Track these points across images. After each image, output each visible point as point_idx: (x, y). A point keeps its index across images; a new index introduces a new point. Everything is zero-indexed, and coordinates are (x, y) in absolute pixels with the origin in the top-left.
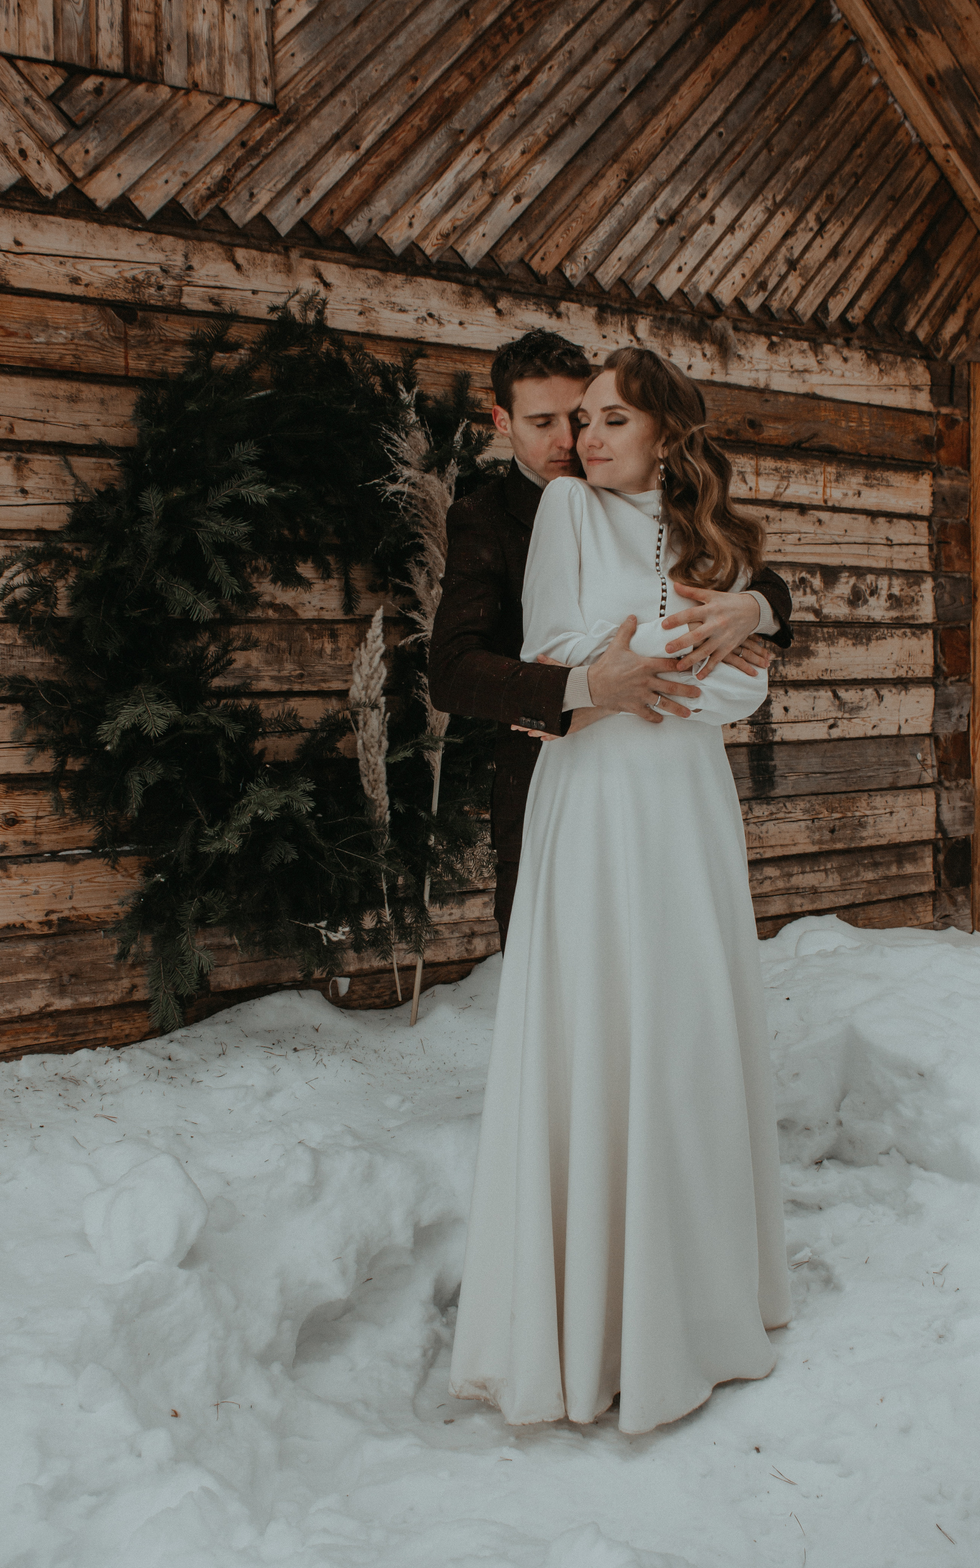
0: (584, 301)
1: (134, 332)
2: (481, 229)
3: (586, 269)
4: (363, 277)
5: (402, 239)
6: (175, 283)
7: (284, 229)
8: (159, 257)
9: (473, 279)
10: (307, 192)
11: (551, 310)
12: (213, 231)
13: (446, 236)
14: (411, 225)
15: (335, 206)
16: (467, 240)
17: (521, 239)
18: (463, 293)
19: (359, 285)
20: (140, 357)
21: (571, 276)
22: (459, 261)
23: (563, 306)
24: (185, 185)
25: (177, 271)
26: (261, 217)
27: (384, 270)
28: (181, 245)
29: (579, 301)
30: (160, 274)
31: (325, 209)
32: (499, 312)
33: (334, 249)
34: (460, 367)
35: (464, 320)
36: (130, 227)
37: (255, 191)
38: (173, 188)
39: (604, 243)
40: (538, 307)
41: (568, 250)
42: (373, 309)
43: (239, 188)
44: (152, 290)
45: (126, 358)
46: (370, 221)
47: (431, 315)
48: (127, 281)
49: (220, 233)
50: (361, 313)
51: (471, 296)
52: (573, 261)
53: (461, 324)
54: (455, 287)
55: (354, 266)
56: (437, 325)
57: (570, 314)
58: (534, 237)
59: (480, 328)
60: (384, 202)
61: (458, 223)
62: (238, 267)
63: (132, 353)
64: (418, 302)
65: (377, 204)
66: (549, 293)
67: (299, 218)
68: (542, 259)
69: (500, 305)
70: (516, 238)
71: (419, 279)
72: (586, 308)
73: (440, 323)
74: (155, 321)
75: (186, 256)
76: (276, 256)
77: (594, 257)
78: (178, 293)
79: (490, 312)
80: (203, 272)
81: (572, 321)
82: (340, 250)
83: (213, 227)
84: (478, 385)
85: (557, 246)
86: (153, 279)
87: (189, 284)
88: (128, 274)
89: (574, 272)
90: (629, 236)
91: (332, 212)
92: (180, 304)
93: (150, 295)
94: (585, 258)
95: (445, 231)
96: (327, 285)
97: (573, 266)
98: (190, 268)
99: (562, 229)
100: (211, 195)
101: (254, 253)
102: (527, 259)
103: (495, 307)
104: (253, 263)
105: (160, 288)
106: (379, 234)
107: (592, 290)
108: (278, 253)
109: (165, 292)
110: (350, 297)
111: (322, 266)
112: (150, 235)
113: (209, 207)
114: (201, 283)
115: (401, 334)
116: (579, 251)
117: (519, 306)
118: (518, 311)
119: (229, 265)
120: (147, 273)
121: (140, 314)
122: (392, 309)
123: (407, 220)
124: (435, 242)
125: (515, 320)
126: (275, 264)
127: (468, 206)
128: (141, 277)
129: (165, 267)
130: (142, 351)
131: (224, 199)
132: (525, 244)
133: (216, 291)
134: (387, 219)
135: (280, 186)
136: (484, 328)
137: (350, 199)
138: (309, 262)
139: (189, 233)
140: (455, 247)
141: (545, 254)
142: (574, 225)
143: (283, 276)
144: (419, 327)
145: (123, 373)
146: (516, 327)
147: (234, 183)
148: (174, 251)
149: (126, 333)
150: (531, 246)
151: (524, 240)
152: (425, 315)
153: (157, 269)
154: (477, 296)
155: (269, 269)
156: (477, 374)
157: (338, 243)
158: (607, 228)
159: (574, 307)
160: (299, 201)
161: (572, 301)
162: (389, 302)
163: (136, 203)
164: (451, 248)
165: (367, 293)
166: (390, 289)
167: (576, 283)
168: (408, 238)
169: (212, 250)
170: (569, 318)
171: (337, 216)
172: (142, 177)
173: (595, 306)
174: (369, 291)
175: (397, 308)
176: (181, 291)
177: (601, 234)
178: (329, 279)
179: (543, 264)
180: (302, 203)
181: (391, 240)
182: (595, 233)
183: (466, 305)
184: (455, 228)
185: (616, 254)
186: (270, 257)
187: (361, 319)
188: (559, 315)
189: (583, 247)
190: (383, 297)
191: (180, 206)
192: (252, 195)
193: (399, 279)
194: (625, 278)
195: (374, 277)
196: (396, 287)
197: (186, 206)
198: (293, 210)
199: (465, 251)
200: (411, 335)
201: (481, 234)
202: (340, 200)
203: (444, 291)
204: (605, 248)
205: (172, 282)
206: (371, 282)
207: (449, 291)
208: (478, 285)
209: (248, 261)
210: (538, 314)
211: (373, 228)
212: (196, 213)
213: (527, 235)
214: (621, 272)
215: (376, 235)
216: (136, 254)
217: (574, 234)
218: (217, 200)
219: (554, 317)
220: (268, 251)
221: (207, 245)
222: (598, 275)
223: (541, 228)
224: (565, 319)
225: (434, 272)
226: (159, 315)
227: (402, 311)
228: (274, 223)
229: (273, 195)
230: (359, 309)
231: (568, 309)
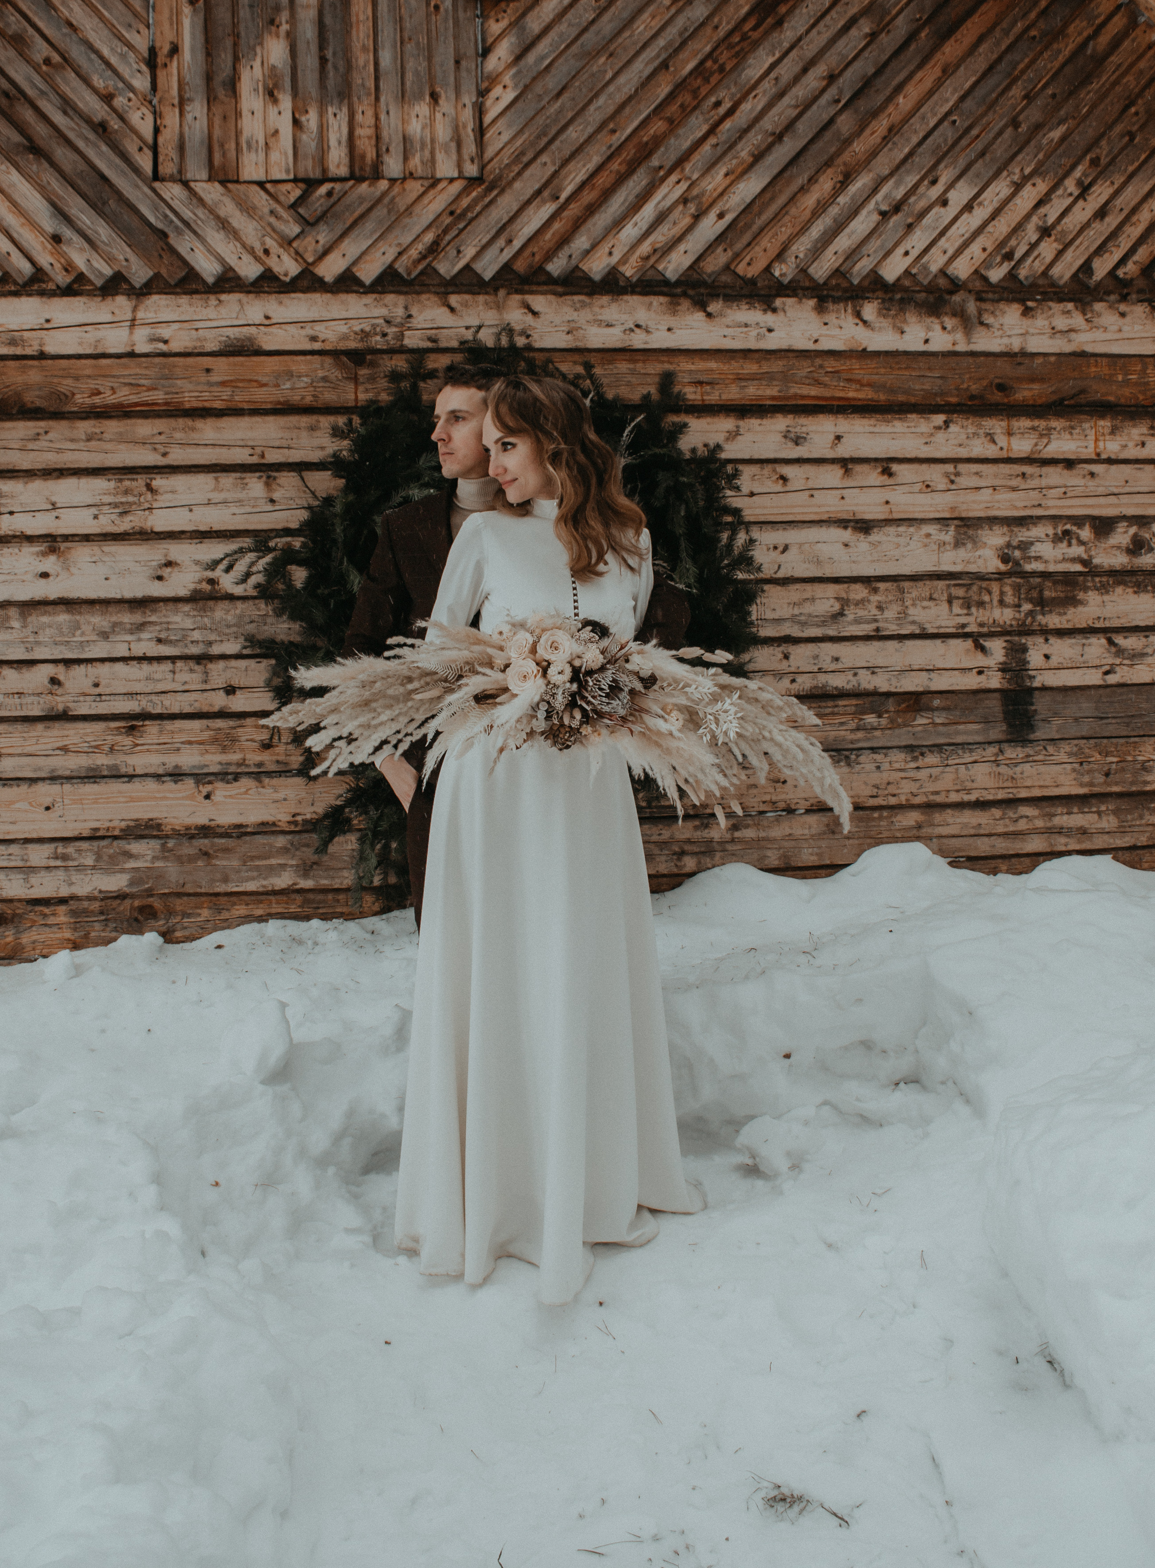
0: (800, 295)
1: (363, 372)
2: (682, 247)
3: (797, 267)
4: (570, 303)
5: (601, 266)
6: (397, 330)
7: (488, 275)
8: (384, 312)
9: (679, 290)
10: (510, 241)
11: (765, 307)
12: (428, 285)
13: (647, 258)
14: (610, 254)
15: (535, 250)
16: (668, 258)
17: (725, 250)
18: (671, 303)
19: (566, 309)
20: (367, 390)
21: (781, 275)
22: (662, 278)
23: (778, 302)
24: (400, 254)
25: (399, 320)
26: (467, 267)
27: (590, 294)
28: (401, 300)
29: (795, 295)
30: (384, 324)
31: (527, 253)
32: (709, 315)
33: (539, 284)
34: (667, 367)
35: (672, 326)
36: (356, 292)
37: (462, 249)
38: (389, 258)
39: (817, 241)
40: (751, 306)
41: (777, 252)
42: (581, 328)
43: (448, 249)
44: (378, 338)
45: (356, 393)
46: (570, 256)
47: (638, 326)
48: (356, 333)
49: (433, 285)
50: (568, 333)
51: (679, 304)
52: (784, 261)
53: (669, 330)
54: (662, 299)
55: (561, 295)
56: (645, 334)
57: (787, 308)
58: (739, 246)
59: (689, 331)
60: (584, 239)
61: (658, 246)
62: (452, 310)
63: (361, 388)
64: (624, 317)
65: (577, 242)
66: (763, 292)
67: (501, 265)
68: (749, 264)
69: (709, 309)
70: (720, 250)
71: (626, 297)
72: (804, 300)
73: (648, 332)
74: (381, 362)
75: (406, 308)
76: (487, 297)
77: (806, 255)
78: (401, 336)
79: (700, 316)
80: (421, 318)
81: (788, 314)
82: (545, 283)
83: (427, 282)
84: (686, 380)
85: (765, 250)
86: (378, 329)
87: (409, 329)
88: (357, 328)
89: (784, 271)
90: (847, 231)
91: (533, 255)
92: (402, 345)
93: (376, 342)
94: (797, 257)
95: (645, 254)
96: (535, 314)
97: (783, 266)
98: (410, 316)
99: (770, 234)
100: (423, 257)
101: (467, 297)
102: (732, 267)
103: (705, 311)
104: (466, 305)
105: (384, 335)
106: (580, 266)
107: (807, 284)
108: (487, 293)
109: (389, 338)
110: (557, 320)
111: (531, 299)
112: (374, 296)
113: (420, 267)
114: (419, 326)
115: (608, 345)
116: (789, 252)
117: (731, 308)
118: (729, 311)
119: (445, 310)
120: (373, 325)
121: (369, 357)
122: (599, 326)
123: (607, 250)
124: (635, 264)
125: (728, 320)
126: (486, 303)
127: (669, 230)
128: (368, 329)
129: (388, 319)
130: (369, 386)
131: (434, 259)
132: (730, 253)
133: (433, 331)
134: (587, 252)
135: (484, 241)
136: (693, 331)
137: (550, 241)
138: (518, 297)
139: (405, 289)
140: (656, 265)
141: (751, 259)
142: (783, 229)
143: (494, 311)
144: (626, 337)
145: (353, 404)
146: (728, 326)
147: (442, 245)
148: (395, 305)
149: (356, 374)
150: (737, 256)
151: (729, 250)
152: (632, 326)
153: (381, 321)
154: (685, 304)
155: (481, 307)
156: (684, 372)
157: (543, 278)
158: (821, 228)
159: (790, 301)
160: (502, 250)
161: (788, 296)
162: (595, 321)
163: (358, 274)
164: (652, 266)
165: (574, 315)
166: (597, 309)
167: (786, 281)
168: (608, 265)
169: (429, 299)
170: (785, 312)
171: (537, 258)
172: (364, 253)
173: (812, 297)
174: (576, 314)
175: (604, 324)
176: (403, 335)
177: (814, 234)
178: (537, 308)
179: (750, 268)
180: (505, 251)
181: (591, 269)
182: (807, 234)
183: (674, 313)
184: (655, 251)
185: (831, 249)
186: (481, 298)
187: (570, 337)
188: (774, 310)
189: (794, 248)
190: (590, 317)
191: (396, 270)
192: (459, 252)
193: (605, 299)
194: (842, 269)
195: (580, 301)
196: (602, 307)
197: (400, 270)
198: (497, 257)
199: (666, 268)
200: (619, 345)
201: (682, 251)
202: (541, 243)
203: (651, 304)
204: (819, 245)
205: (394, 329)
206: (578, 305)
207: (655, 303)
208: (685, 294)
209: (462, 305)
210: (752, 312)
211: (574, 262)
212: (409, 274)
213: (731, 245)
214: (837, 265)
215: (577, 267)
216: (363, 312)
217: (783, 238)
218: (428, 260)
219: (769, 313)
220: (479, 294)
221: (424, 297)
222: (811, 270)
223: (747, 237)
224: (781, 314)
225: (638, 289)
226: (385, 356)
227: (609, 325)
228: (479, 271)
229: (478, 249)
230: (566, 329)
231: (784, 304)
